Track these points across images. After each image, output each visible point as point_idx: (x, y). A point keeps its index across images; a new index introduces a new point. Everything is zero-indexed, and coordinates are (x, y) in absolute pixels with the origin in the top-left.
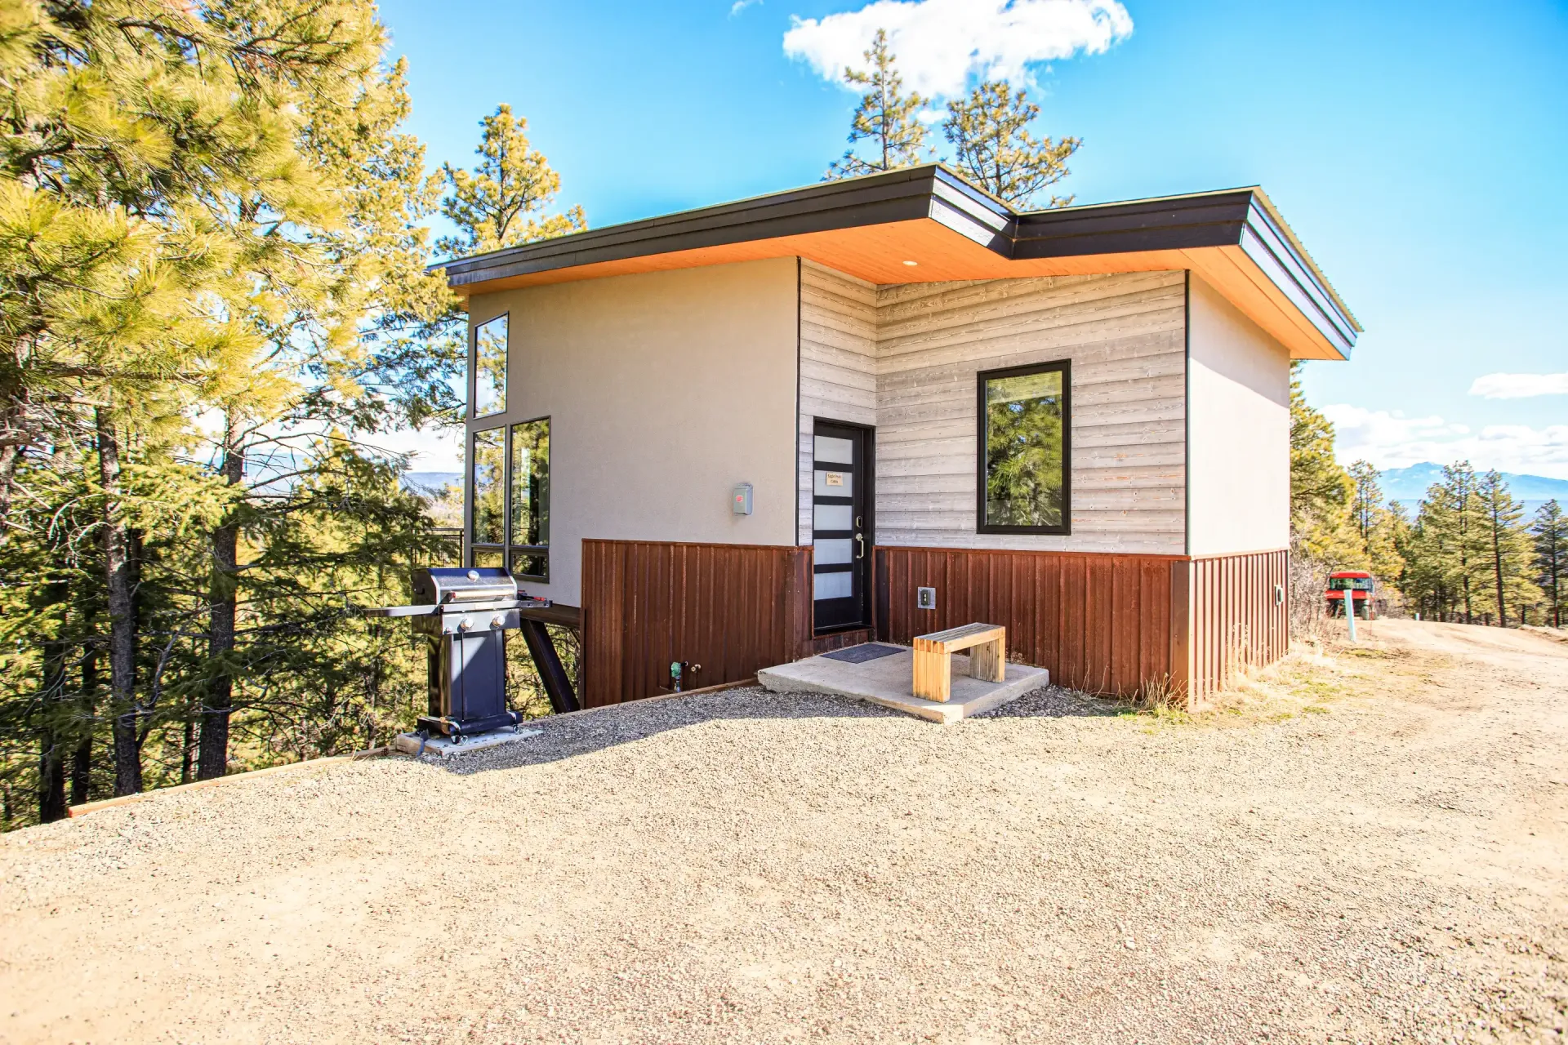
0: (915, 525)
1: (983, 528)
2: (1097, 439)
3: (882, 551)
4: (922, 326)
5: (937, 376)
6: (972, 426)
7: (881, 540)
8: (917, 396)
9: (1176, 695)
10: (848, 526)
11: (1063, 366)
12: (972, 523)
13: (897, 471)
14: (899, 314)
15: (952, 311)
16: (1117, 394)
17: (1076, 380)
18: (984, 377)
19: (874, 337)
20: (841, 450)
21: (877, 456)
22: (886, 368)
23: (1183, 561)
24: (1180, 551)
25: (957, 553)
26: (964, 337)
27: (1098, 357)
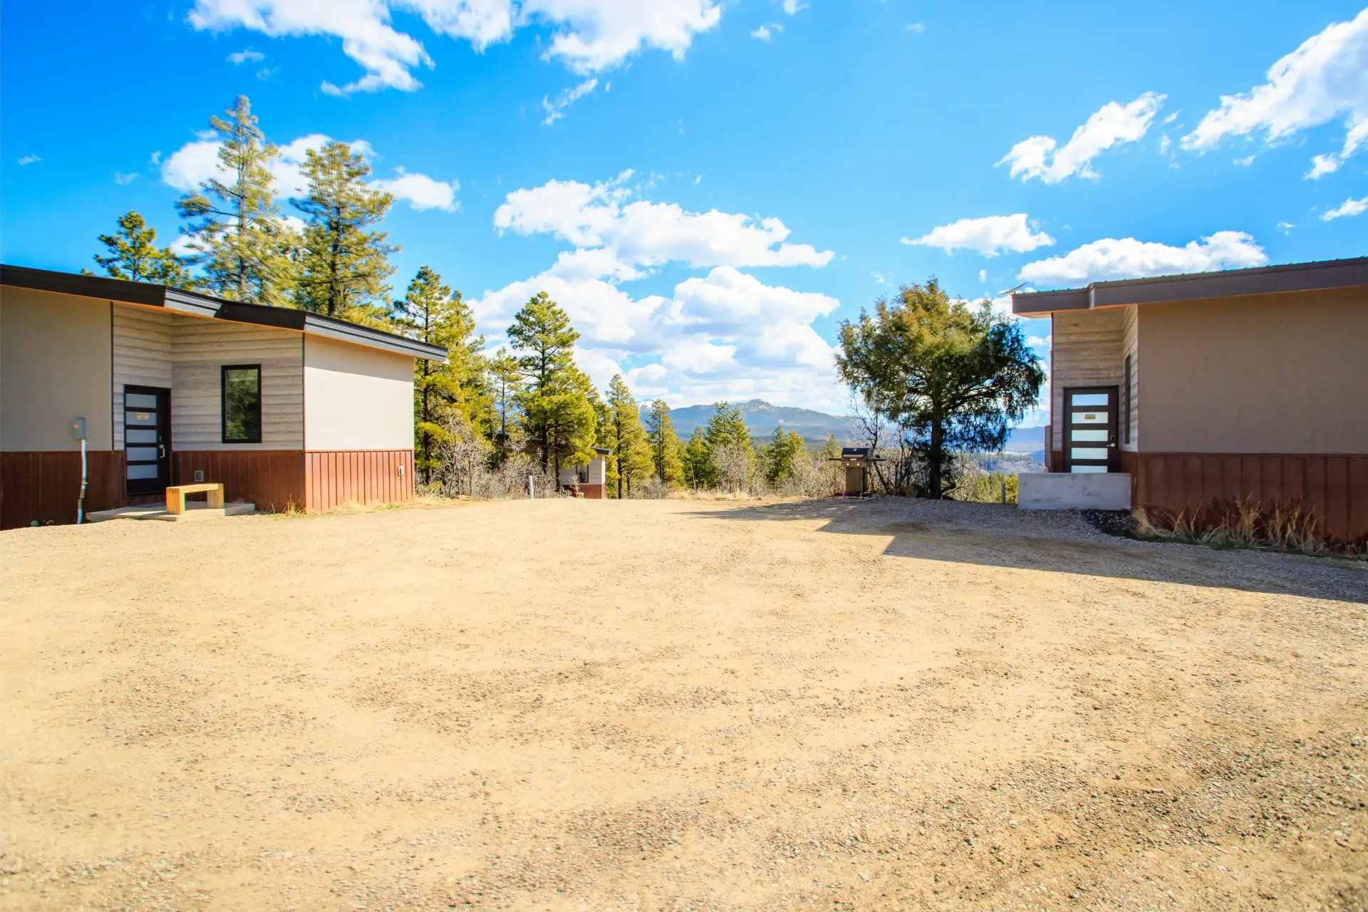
0: (193, 440)
1: (225, 441)
2: (271, 401)
3: (176, 454)
4: (196, 339)
5: (203, 366)
6: (219, 391)
7: (175, 448)
8: (193, 375)
9: (301, 507)
10: (154, 441)
11: (258, 367)
12: (220, 438)
13: (183, 412)
14: (183, 331)
15: (210, 334)
16: (279, 381)
17: (264, 373)
18: (225, 369)
19: (170, 341)
20: (151, 401)
21: (172, 404)
22: (176, 358)
23: (302, 454)
24: (302, 448)
25: (213, 453)
26: (215, 348)
27: (273, 364)
